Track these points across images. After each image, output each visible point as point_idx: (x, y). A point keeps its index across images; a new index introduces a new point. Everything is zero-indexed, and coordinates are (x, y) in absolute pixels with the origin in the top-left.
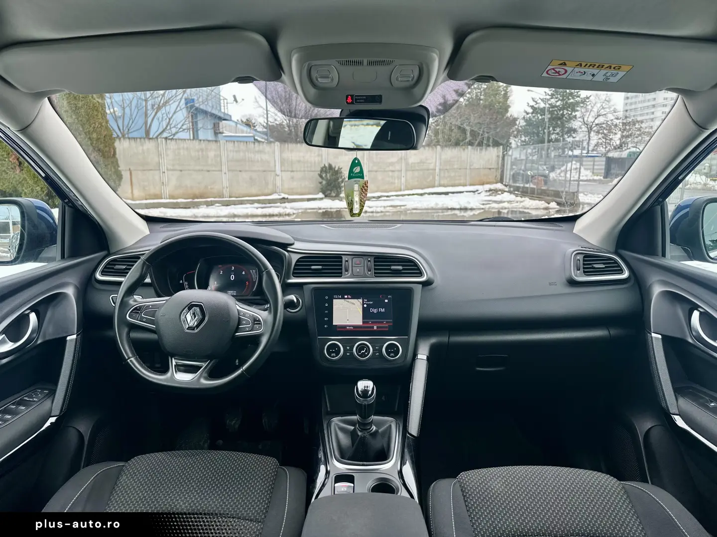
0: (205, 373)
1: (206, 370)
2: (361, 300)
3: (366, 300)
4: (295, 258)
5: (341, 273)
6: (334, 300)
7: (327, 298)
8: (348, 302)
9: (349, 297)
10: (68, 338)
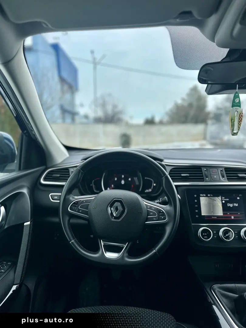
0: (126, 253)
1: (126, 250)
2: (220, 198)
3: (224, 198)
4: (168, 169)
5: (203, 179)
6: (201, 198)
7: (195, 196)
8: (211, 199)
9: (211, 195)
10: (25, 224)
